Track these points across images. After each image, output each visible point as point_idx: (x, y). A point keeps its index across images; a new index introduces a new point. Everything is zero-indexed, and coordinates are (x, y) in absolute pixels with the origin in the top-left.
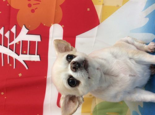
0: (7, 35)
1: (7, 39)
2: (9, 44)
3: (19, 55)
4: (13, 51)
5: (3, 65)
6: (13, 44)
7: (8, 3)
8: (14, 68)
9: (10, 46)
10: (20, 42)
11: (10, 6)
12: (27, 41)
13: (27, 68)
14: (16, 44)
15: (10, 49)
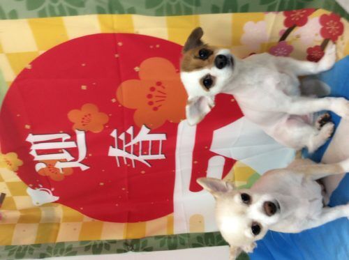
0: (122, 137)
1: (122, 141)
2: (125, 146)
3: (138, 156)
4: (130, 153)
5: (119, 166)
6: (130, 146)
7: (119, 104)
8: (134, 166)
9: (126, 148)
10: (138, 143)
11: (122, 107)
12: (148, 141)
13: (149, 166)
14: (134, 145)
15: (126, 151)
